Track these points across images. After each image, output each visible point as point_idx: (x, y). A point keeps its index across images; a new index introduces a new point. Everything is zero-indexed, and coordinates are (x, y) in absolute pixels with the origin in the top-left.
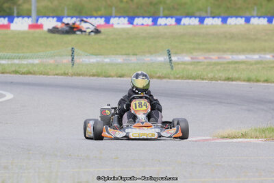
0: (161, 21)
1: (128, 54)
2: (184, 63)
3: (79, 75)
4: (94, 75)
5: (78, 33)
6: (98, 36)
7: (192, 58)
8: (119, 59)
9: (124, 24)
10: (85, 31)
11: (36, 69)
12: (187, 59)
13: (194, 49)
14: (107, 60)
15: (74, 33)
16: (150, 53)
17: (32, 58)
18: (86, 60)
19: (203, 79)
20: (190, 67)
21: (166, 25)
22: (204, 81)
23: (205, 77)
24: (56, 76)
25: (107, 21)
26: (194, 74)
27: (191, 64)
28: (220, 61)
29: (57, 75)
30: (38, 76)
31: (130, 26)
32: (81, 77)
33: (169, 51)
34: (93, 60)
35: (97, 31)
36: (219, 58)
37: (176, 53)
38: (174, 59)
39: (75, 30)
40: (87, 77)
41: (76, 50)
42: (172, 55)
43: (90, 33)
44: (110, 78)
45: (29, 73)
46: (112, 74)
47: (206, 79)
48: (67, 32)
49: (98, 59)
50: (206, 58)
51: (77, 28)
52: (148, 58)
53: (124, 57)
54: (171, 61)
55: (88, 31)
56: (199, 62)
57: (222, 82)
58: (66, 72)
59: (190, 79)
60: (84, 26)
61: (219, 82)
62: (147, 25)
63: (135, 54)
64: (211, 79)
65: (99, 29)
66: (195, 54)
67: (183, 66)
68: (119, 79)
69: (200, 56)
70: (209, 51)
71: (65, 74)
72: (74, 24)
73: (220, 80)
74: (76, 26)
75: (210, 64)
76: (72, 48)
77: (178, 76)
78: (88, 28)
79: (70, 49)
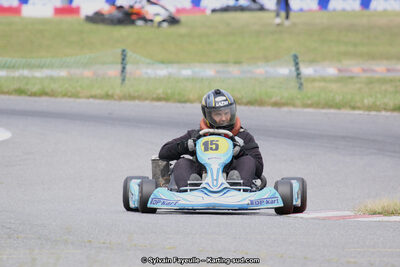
1: (225, 62)
2: (324, 79)
3: (132, 98)
4: (159, 99)
5: (140, 23)
6: (175, 29)
7: (340, 70)
8: (209, 71)
10: (152, 21)
11: (56, 86)
12: (332, 71)
13: (346, 54)
14: (187, 72)
15: (132, 22)
16: (266, 59)
17: (50, 66)
18: (149, 72)
19: (354, 108)
20: (335, 87)
21: (301, 10)
22: (356, 112)
23: (359, 104)
24: (91, 100)
26: (338, 98)
27: (337, 80)
28: (390, 75)
29: (93, 97)
30: (59, 99)
32: (137, 102)
33: (296, 57)
34: (162, 71)
35: (173, 21)
36: (388, 70)
37: (312, 61)
38: (307, 71)
39: (134, 17)
40: (147, 102)
41: (129, 53)
42: (301, 64)
43: (160, 23)
44: (188, 105)
45: (44, 93)
46: (191, 97)
47: (359, 108)
48: (120, 22)
49: (171, 70)
50: (364, 70)
51: (137, 14)
52: (260, 70)
53: (219, 67)
54: (299, 74)
55: (158, 19)
56: (352, 78)
57: (389, 114)
58: (110, 93)
59: (330, 107)
60: (150, 11)
61: (383, 113)
63: (238, 62)
64: (370, 108)
65: (178, 16)
66: (347, 63)
67: (322, 84)
69: (355, 67)
70: (372, 57)
71: (108, 96)
72: (132, 7)
73: (385, 109)
74: (134, 11)
75: (370, 82)
76: (124, 51)
77: (309, 102)
78: (157, 14)
79: (119, 51)
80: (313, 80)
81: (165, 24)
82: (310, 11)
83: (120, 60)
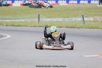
0: (81, 2)
1: (65, 17)
2: (90, 21)
5: (42, 7)
6: (52, 9)
7: (94, 19)
8: (61, 20)
9: (64, 3)
10: (46, 7)
11: (22, 24)
12: (92, 19)
13: (96, 15)
14: (55, 20)
15: (41, 7)
16: (75, 16)
17: (20, 19)
18: (45, 20)
19: (98, 29)
20: (93, 23)
21: (84, 3)
22: (99, 30)
23: (99, 28)
24: (31, 27)
25: (57, 2)
26: (94, 26)
27: (94, 21)
30: (22, 27)
31: (67, 4)
34: (49, 20)
35: (51, 7)
37: (87, 17)
38: (86, 19)
39: (41, 6)
42: (84, 17)
45: (19, 26)
47: (99, 29)
48: (38, 7)
49: (51, 19)
50: (100, 19)
51: (42, 5)
52: (74, 19)
53: (63, 18)
54: (84, 20)
56: (97, 21)
59: (92, 28)
60: (45, 4)
62: (75, 4)
66: (96, 17)
67: (90, 23)
68: (60, 28)
69: (98, 18)
71: (35, 26)
74: (41, 4)
76: (39, 15)
77: (86, 27)
78: (47, 5)
80: (87, 21)
81: (49, 8)
82: (86, 4)
83: (38, 17)
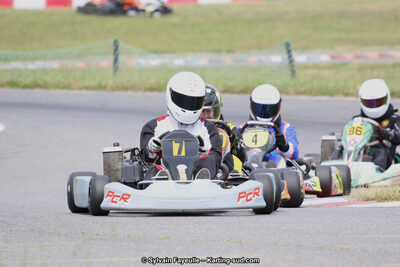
1: (218, 51)
2: (316, 66)
3: (125, 88)
4: (152, 89)
5: (131, 13)
7: (332, 57)
8: (202, 60)
10: (143, 11)
11: (48, 78)
12: (324, 58)
13: (339, 41)
14: (179, 62)
15: (124, 13)
17: (43, 58)
18: (142, 62)
19: (347, 95)
20: (327, 74)
22: (349, 98)
24: (84, 91)
26: (331, 85)
27: (331, 67)
28: (383, 61)
29: (87, 88)
30: (52, 91)
32: (130, 93)
33: (288, 45)
34: (155, 61)
35: (165, 10)
36: (381, 56)
37: (304, 49)
39: (126, 8)
40: (140, 93)
41: (121, 44)
42: (293, 52)
43: (152, 13)
48: (112, 12)
50: (357, 57)
51: (129, 4)
52: (253, 58)
54: (291, 62)
55: (150, 9)
56: (344, 64)
58: (103, 83)
59: (323, 94)
60: (141, 1)
63: (229, 51)
65: (170, 6)
67: (315, 71)
69: (348, 54)
70: (365, 43)
71: (100, 87)
74: (126, 1)
76: (116, 42)
77: (302, 89)
78: (149, 4)
79: (111, 42)
80: (305, 67)
81: (157, 15)
83: (112, 51)
